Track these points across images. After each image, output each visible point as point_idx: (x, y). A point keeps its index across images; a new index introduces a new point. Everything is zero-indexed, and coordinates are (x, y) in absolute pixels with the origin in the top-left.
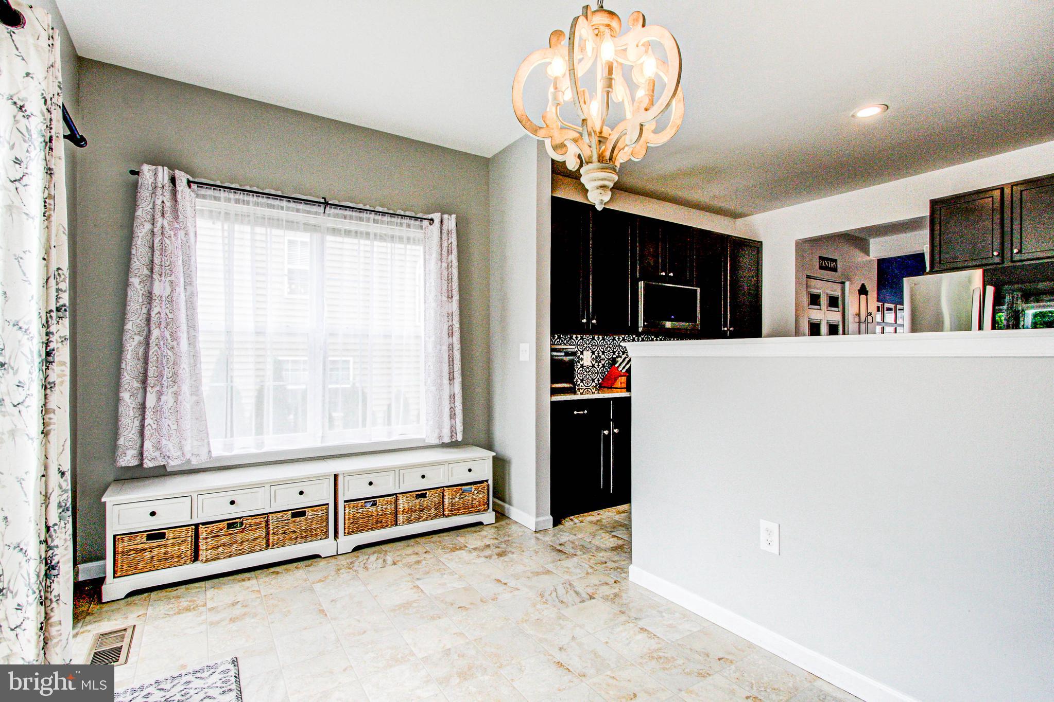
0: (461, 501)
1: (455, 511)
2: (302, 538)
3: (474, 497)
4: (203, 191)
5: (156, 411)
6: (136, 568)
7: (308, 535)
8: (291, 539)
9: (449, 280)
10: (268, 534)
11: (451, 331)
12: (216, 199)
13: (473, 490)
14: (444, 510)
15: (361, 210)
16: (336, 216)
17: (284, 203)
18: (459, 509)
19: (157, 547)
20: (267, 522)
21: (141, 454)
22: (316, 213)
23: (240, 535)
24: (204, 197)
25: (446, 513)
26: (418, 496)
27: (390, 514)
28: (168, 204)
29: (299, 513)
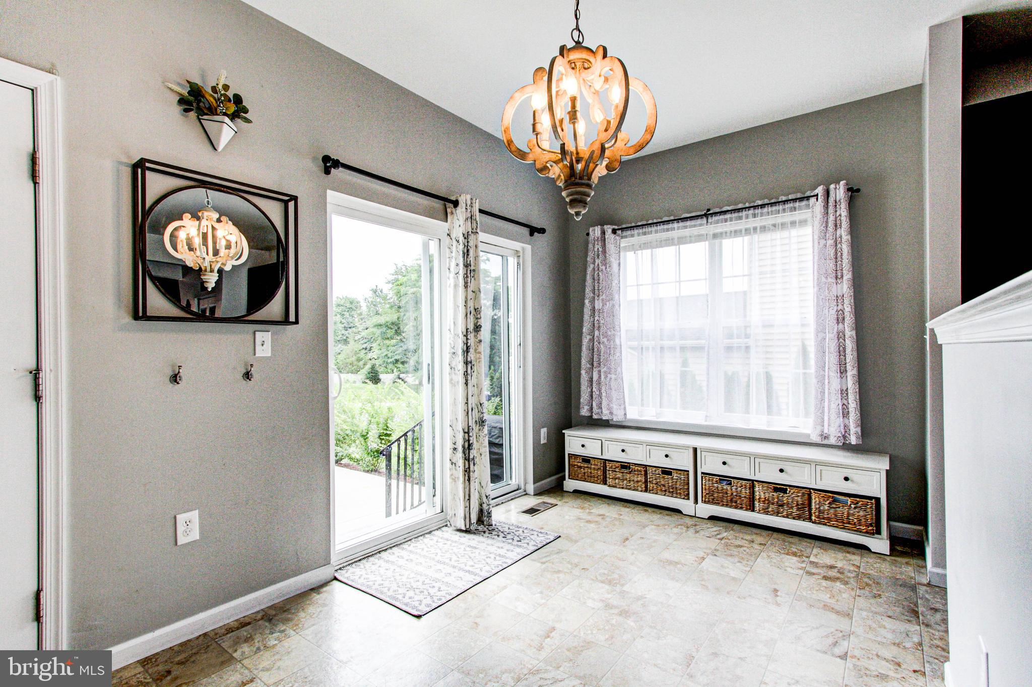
0: (832, 511)
1: (823, 520)
2: (669, 492)
3: (851, 512)
4: (625, 233)
5: (599, 383)
6: (578, 477)
7: (672, 491)
8: (661, 490)
9: (837, 257)
10: (646, 482)
11: (840, 317)
12: (632, 236)
13: (849, 503)
14: (810, 515)
15: (739, 210)
16: (717, 222)
17: (676, 225)
18: (829, 519)
19: (587, 467)
20: (646, 472)
21: (592, 409)
22: (701, 225)
23: (628, 475)
24: (626, 237)
25: (813, 518)
26: (776, 490)
27: (745, 497)
28: (600, 249)
29: (667, 472)
